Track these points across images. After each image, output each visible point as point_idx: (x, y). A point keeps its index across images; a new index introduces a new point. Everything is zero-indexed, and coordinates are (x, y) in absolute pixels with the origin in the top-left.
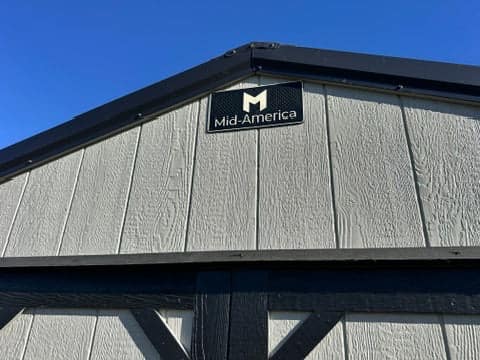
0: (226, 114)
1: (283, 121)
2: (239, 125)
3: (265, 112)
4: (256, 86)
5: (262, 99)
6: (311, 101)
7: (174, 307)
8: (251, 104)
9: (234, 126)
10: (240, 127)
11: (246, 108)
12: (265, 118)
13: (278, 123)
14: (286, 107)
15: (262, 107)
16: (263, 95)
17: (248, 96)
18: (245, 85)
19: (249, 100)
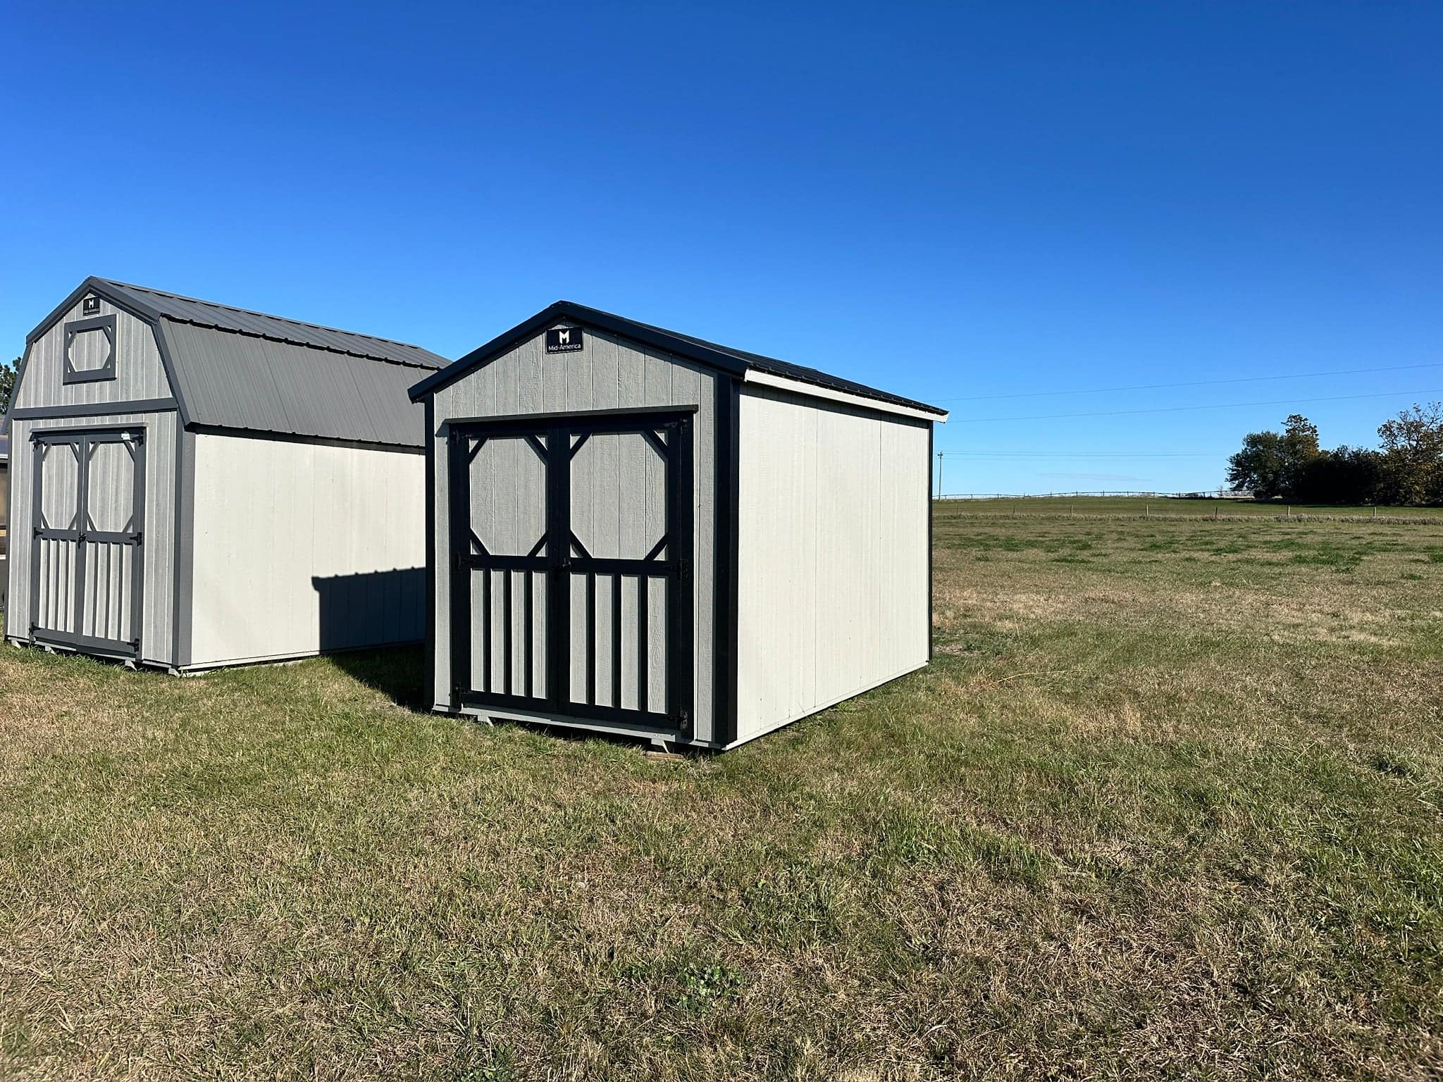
0: (553, 344)
1: (575, 349)
2: (559, 350)
3: (569, 344)
4: (564, 328)
5: (567, 335)
6: (586, 338)
7: (542, 435)
8: (563, 339)
9: (557, 351)
11: (561, 342)
12: (570, 347)
13: (573, 350)
14: (576, 343)
15: (568, 341)
16: (568, 333)
17: (561, 333)
18: (559, 327)
19: (562, 336)
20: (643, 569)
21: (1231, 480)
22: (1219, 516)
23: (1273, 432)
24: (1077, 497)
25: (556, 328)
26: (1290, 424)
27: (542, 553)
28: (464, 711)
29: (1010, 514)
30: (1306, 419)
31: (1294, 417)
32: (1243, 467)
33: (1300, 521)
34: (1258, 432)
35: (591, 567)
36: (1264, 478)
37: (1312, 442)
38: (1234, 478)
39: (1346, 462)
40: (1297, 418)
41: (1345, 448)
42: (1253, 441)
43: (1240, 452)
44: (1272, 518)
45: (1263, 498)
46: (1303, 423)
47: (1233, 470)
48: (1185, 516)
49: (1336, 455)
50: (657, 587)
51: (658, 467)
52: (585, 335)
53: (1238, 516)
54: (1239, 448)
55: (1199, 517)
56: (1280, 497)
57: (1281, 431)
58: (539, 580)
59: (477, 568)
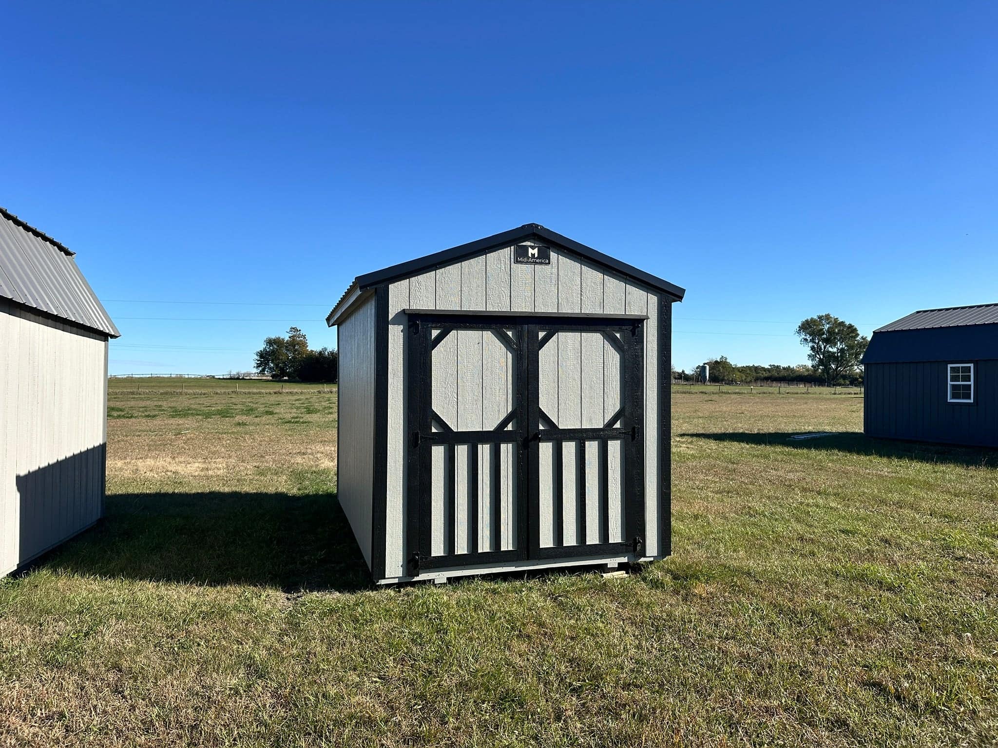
0: (521, 256)
1: (543, 263)
2: (527, 262)
3: (537, 258)
4: (533, 245)
5: (536, 251)
6: (553, 255)
7: (509, 329)
8: (532, 254)
9: (525, 262)
10: (527, 263)
11: (530, 255)
12: (538, 261)
13: (541, 263)
14: (544, 258)
15: (536, 256)
16: (536, 250)
17: (530, 249)
18: (528, 243)
19: (531, 251)
20: (602, 436)
21: (257, 367)
22: (284, 391)
23: (282, 337)
24: (151, 378)
25: (524, 244)
26: (291, 333)
27: (510, 427)
28: (423, 577)
29: (135, 390)
30: (300, 330)
31: (293, 328)
32: (264, 358)
33: (331, 393)
34: (273, 337)
35: (558, 436)
36: (277, 365)
37: (304, 344)
38: (258, 366)
39: (326, 357)
40: (294, 329)
41: (325, 349)
42: (270, 342)
43: (262, 349)
44: (315, 391)
45: (277, 378)
46: (298, 332)
47: (258, 361)
48: (263, 391)
49: (320, 352)
50: (614, 448)
51: (614, 358)
52: (552, 253)
53: (296, 390)
54: (262, 346)
55: (272, 391)
56: (287, 378)
57: (286, 337)
58: (507, 450)
59: (438, 443)
